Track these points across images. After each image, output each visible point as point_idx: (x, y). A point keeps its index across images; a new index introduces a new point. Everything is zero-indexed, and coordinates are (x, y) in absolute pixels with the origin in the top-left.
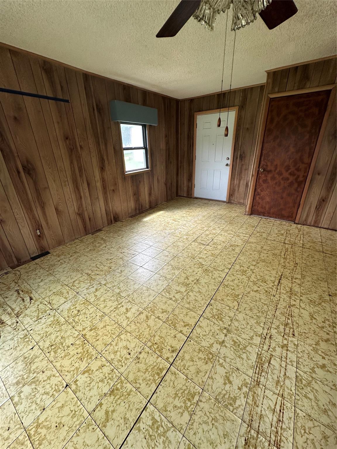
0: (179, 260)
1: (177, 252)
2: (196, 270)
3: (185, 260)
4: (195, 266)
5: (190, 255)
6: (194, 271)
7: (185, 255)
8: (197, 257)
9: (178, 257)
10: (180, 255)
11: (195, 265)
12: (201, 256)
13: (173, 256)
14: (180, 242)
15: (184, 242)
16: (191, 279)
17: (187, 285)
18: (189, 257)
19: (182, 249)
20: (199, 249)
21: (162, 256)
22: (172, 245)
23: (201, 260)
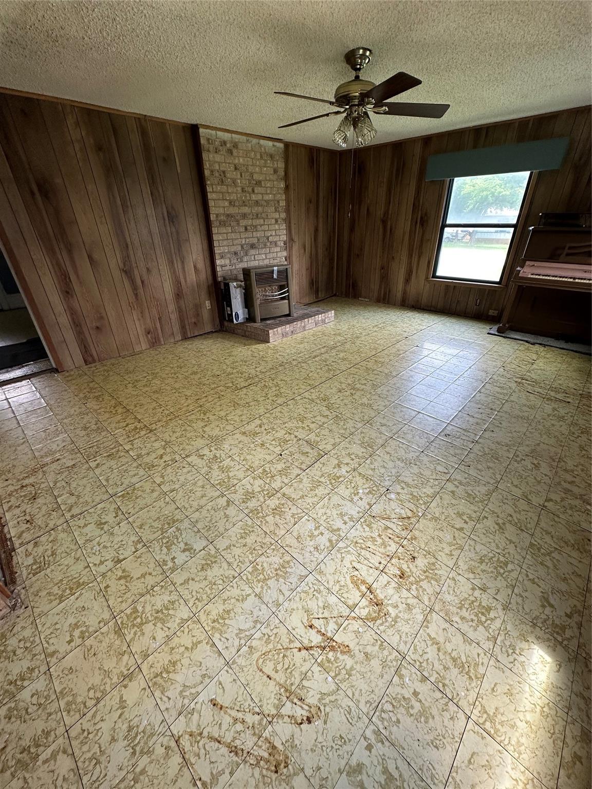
0: (360, 415)
1: (364, 431)
2: (338, 401)
3: (352, 415)
4: (338, 406)
5: (342, 424)
6: (342, 400)
7: (350, 424)
8: (331, 418)
9: (363, 421)
10: (360, 425)
11: (338, 408)
12: (325, 420)
13: (370, 424)
14: (357, 456)
15: (349, 455)
16: (348, 393)
17: (354, 389)
18: (344, 420)
19: (354, 437)
20: (323, 432)
21: (391, 425)
22: (376, 448)
23: (328, 413)
